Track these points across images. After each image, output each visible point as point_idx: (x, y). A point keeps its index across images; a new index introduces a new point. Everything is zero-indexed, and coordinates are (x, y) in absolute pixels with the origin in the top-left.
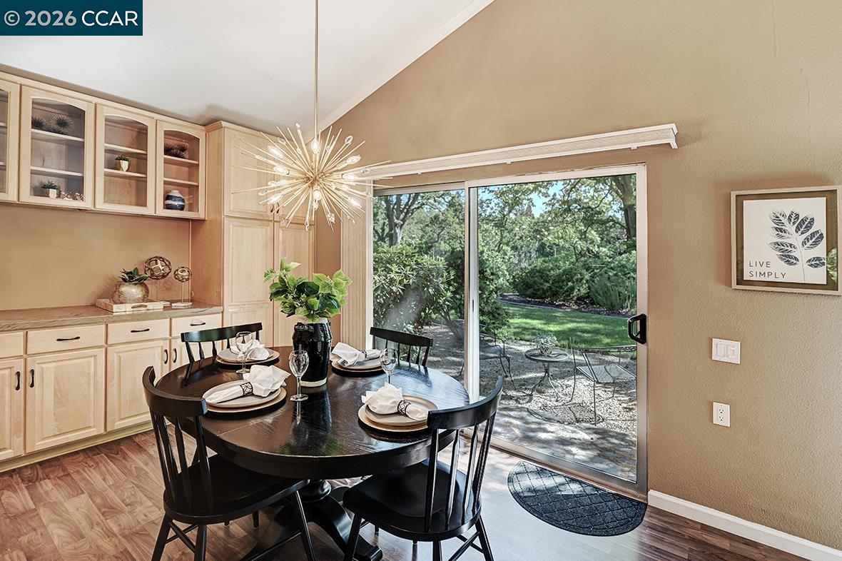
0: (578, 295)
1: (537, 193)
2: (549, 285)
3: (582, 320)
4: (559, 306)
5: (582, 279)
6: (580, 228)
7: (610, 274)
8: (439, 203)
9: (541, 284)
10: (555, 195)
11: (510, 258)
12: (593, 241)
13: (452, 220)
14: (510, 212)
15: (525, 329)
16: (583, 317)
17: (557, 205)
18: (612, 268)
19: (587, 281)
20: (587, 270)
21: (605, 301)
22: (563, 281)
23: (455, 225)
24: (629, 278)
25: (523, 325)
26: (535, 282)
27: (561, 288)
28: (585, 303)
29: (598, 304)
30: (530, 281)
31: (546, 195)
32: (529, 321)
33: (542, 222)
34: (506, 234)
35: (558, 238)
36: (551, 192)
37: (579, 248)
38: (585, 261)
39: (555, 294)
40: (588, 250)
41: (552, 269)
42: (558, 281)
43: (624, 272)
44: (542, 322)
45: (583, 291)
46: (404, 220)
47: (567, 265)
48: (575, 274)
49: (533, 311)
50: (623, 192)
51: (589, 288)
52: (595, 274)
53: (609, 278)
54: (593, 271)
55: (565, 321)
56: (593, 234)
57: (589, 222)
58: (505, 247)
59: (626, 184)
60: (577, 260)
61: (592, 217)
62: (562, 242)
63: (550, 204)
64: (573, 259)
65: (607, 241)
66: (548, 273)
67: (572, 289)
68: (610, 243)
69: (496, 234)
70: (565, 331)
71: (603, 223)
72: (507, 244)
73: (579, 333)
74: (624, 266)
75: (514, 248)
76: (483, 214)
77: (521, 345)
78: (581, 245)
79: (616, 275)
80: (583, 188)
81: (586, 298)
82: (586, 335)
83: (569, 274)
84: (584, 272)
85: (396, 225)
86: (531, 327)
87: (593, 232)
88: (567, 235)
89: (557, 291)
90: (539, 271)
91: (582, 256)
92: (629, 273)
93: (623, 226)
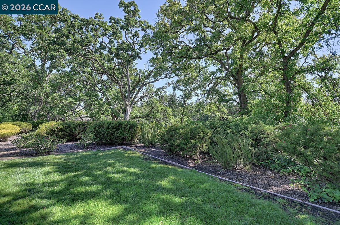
12: (225, 113)
22: (188, 138)
23: (157, 105)
24: (241, 135)
34: (185, 110)
35: (208, 111)
40: (222, 117)
43: (238, 129)
46: (132, 103)
48: (199, 132)
50: (238, 84)
56: (224, 109)
57: (220, 101)
59: (239, 79)
61: (222, 98)
62: (210, 114)
71: (228, 101)
72: (185, 115)
74: (238, 125)
78: (219, 115)
79: (232, 132)
83: (193, 134)
85: (127, 105)
92: (241, 131)
93: (238, 103)
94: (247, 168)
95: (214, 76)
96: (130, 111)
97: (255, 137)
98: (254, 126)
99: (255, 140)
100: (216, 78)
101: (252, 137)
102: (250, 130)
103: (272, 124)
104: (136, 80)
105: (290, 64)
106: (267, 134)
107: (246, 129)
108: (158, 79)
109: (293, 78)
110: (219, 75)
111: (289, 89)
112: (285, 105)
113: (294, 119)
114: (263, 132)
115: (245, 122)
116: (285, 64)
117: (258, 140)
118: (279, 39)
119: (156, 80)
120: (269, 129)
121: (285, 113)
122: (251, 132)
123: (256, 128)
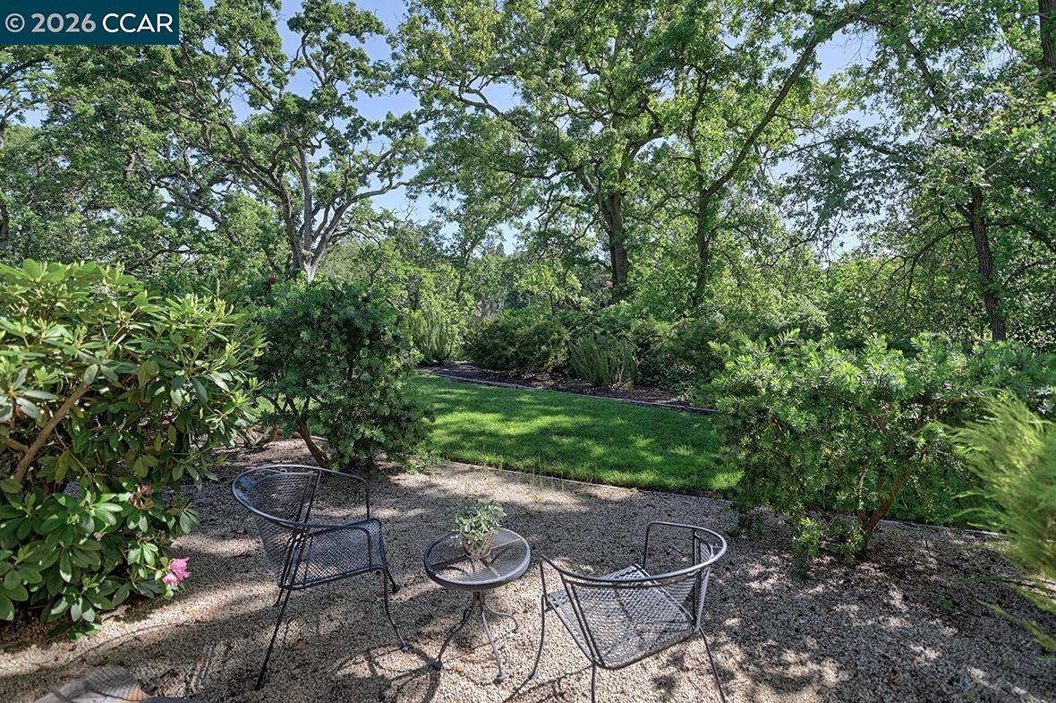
0: (554, 363)
1: (507, 223)
2: (513, 350)
3: (559, 408)
4: (528, 382)
5: (559, 341)
6: (559, 270)
7: (596, 332)
8: (377, 229)
9: (504, 349)
10: (529, 224)
11: (471, 310)
12: (573, 289)
13: (391, 253)
14: (473, 246)
15: (468, 435)
16: (561, 403)
17: (531, 239)
18: (598, 324)
19: (567, 342)
20: (567, 326)
21: (590, 372)
22: (535, 343)
23: (394, 261)
24: (620, 338)
25: (467, 426)
26: (495, 345)
27: (531, 353)
28: (564, 374)
29: (580, 377)
30: (488, 343)
31: (519, 226)
32: (477, 416)
33: (513, 260)
34: (467, 276)
35: (532, 283)
36: (524, 221)
37: (557, 297)
38: (565, 314)
39: (523, 364)
40: (568, 300)
41: (520, 326)
42: (528, 344)
43: (614, 328)
44: (497, 416)
45: (561, 359)
46: (317, 252)
47: (541, 320)
48: (551, 333)
49: (488, 394)
50: (611, 223)
51: (569, 353)
52: (577, 331)
53: (596, 338)
54: (575, 327)
55: (534, 412)
56: (573, 280)
57: (569, 262)
58: (467, 296)
59: (614, 213)
60: (554, 313)
61: (573, 255)
62: (536, 289)
63: (523, 237)
64: (549, 312)
65: (588, 289)
66: (513, 331)
67: (547, 355)
68: (591, 292)
69: (456, 277)
70: (532, 434)
71: (585, 263)
72: (468, 290)
73: (555, 438)
74: (612, 321)
75: (477, 296)
76: (438, 249)
77: (455, 473)
78: (559, 293)
79: (604, 333)
80: (563, 219)
81: (565, 367)
82: (565, 440)
83: (542, 335)
84: (563, 329)
85: (304, 258)
86: (477, 430)
87: (573, 276)
88: (543, 280)
89: (524, 359)
90: (501, 329)
91: (560, 307)
92: (620, 330)
93: (608, 268)
94: (628, 385)
95: (554, 193)
96: (313, 275)
97: (641, 340)
98: (640, 322)
99: (641, 345)
100: (556, 199)
101: (636, 341)
102: (633, 329)
103: (670, 320)
104: (334, 185)
105: (710, 205)
106: (659, 336)
107: (628, 328)
108: (393, 185)
109: (713, 234)
110: (565, 192)
111: (705, 255)
112: (694, 285)
113: (704, 312)
114: (653, 333)
115: (623, 315)
116: (703, 205)
117: (645, 346)
118: (697, 153)
119: (390, 187)
120: (662, 327)
121: (694, 299)
122: (636, 333)
123: (643, 326)
